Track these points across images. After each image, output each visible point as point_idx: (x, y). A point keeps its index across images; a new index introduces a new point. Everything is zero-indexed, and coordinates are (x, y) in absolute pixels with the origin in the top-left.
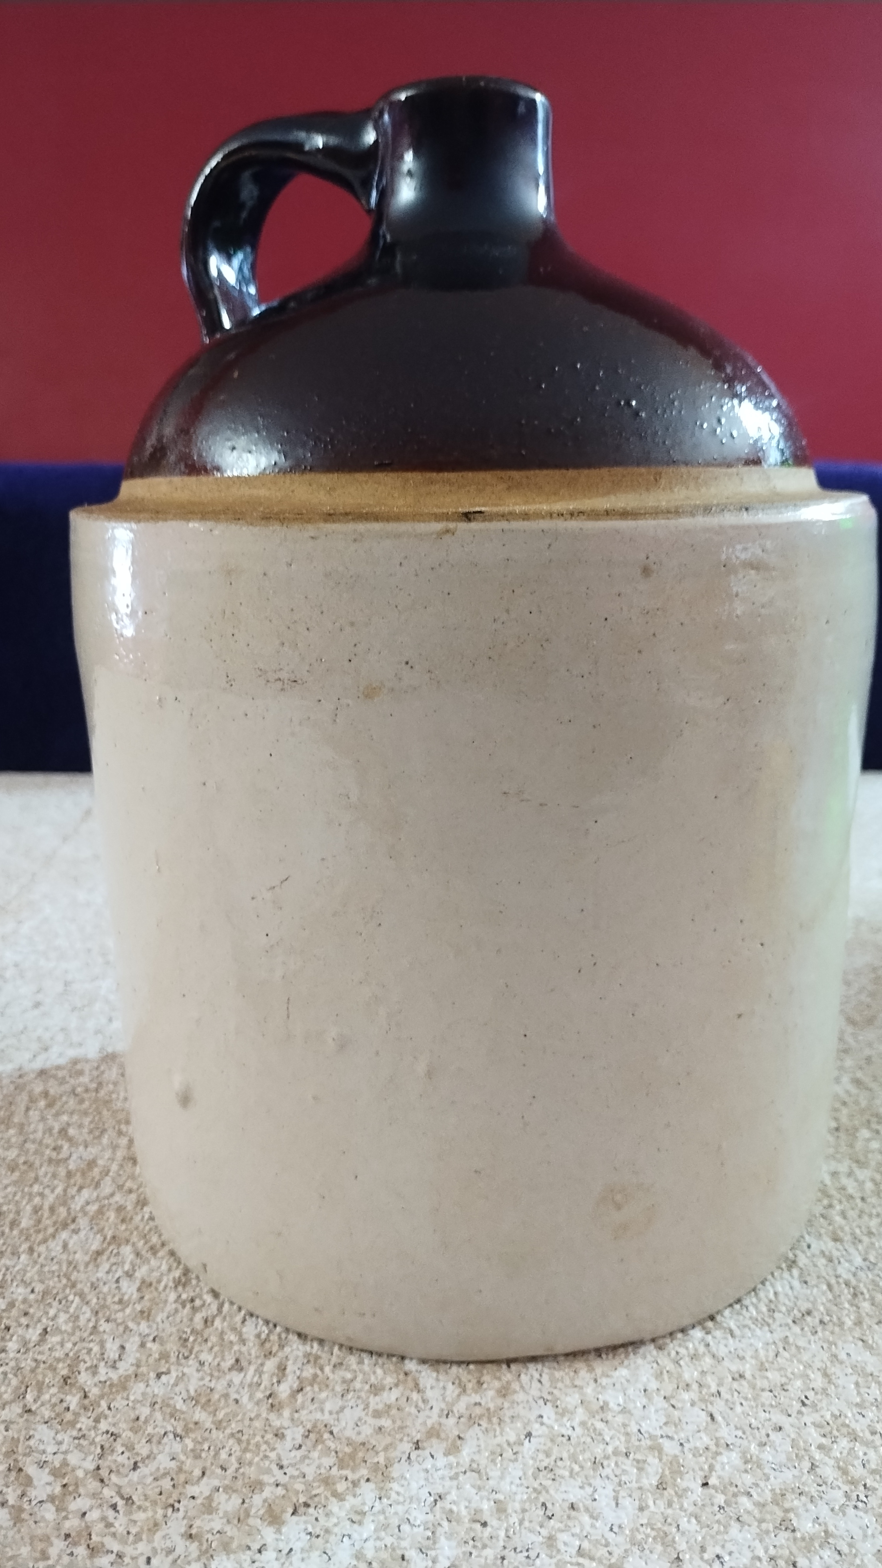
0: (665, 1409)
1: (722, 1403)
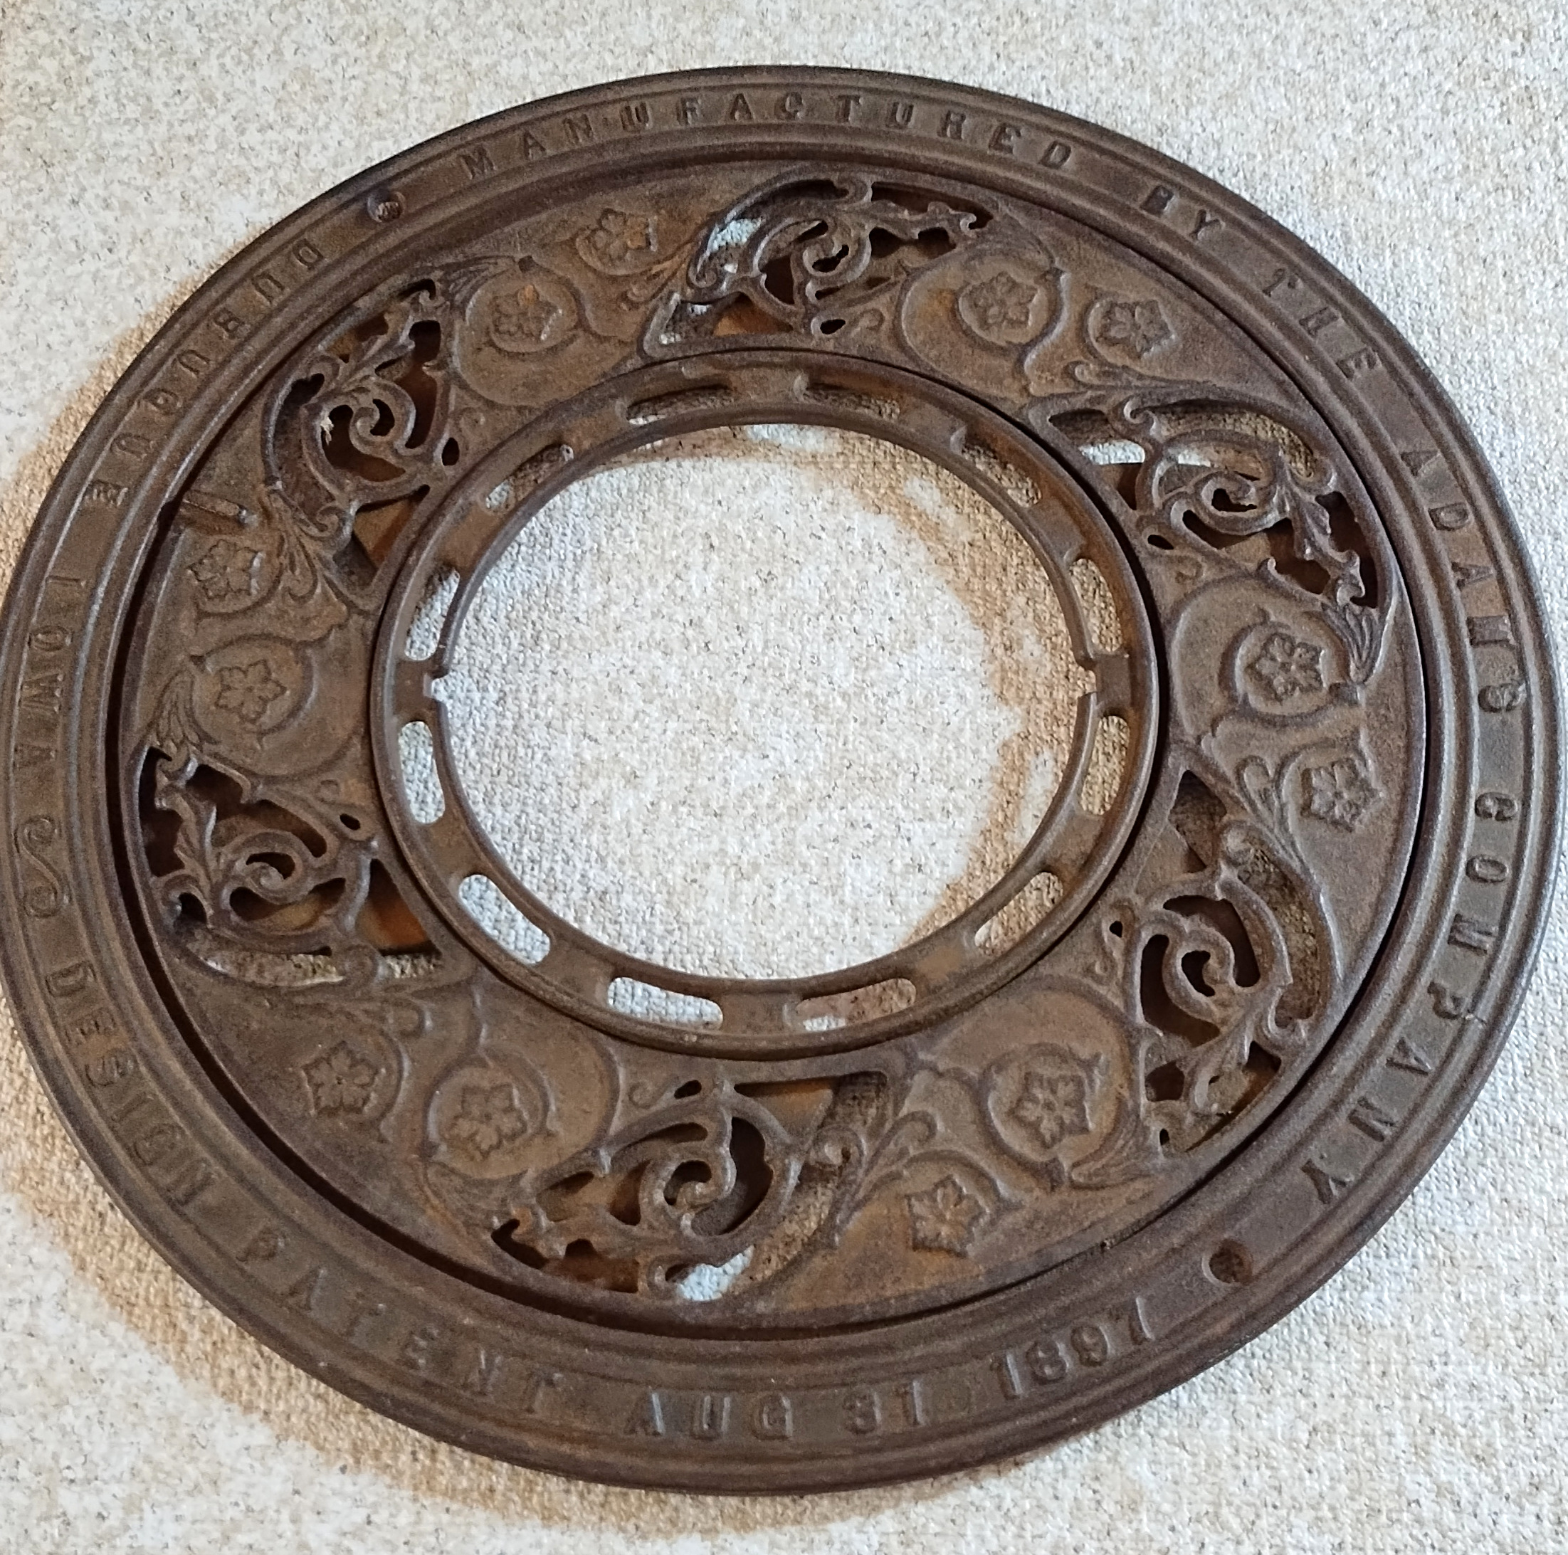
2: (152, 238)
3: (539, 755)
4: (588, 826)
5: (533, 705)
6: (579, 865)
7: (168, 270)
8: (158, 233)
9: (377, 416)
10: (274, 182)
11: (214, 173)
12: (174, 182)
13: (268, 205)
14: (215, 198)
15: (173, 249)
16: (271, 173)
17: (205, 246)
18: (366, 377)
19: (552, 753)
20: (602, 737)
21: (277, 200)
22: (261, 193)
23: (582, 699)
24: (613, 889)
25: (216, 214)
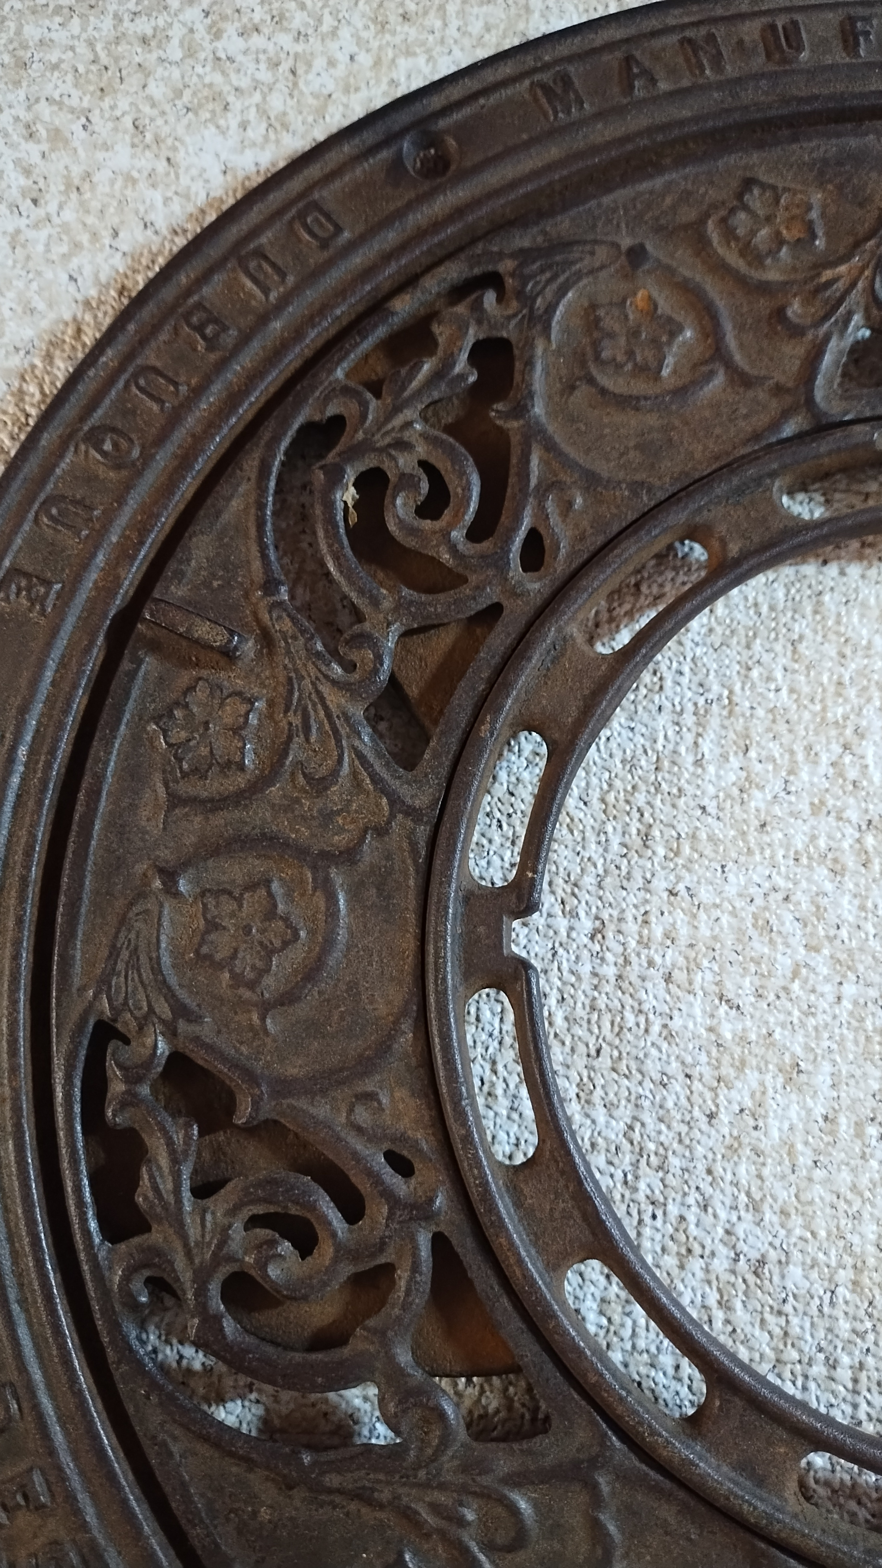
2: (93, 186)
3: (656, 1028)
4: (733, 1150)
5: (644, 943)
6: (723, 1214)
7: (116, 234)
8: (102, 177)
9: (425, 487)
10: (262, 111)
11: (179, 94)
12: (124, 104)
13: (254, 144)
14: (180, 131)
15: (123, 202)
16: (257, 97)
17: (167, 201)
18: (408, 424)
19: (676, 1024)
20: (747, 1000)
21: (266, 139)
22: (244, 126)
23: (715, 938)
24: (773, 1255)
25: (182, 154)
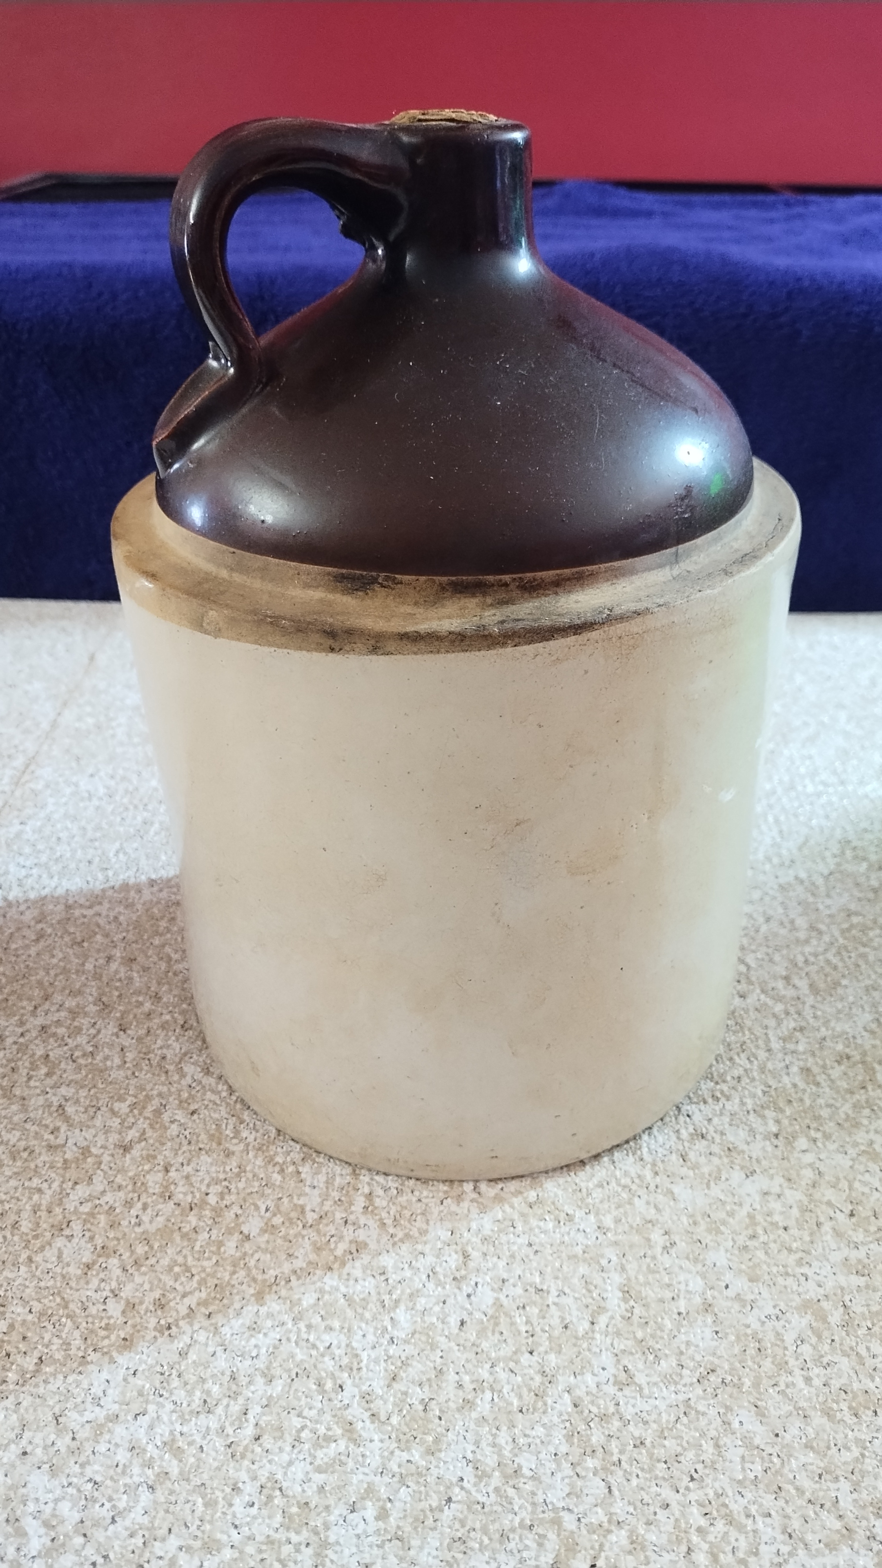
0: (571, 1477)
1: (620, 1473)
